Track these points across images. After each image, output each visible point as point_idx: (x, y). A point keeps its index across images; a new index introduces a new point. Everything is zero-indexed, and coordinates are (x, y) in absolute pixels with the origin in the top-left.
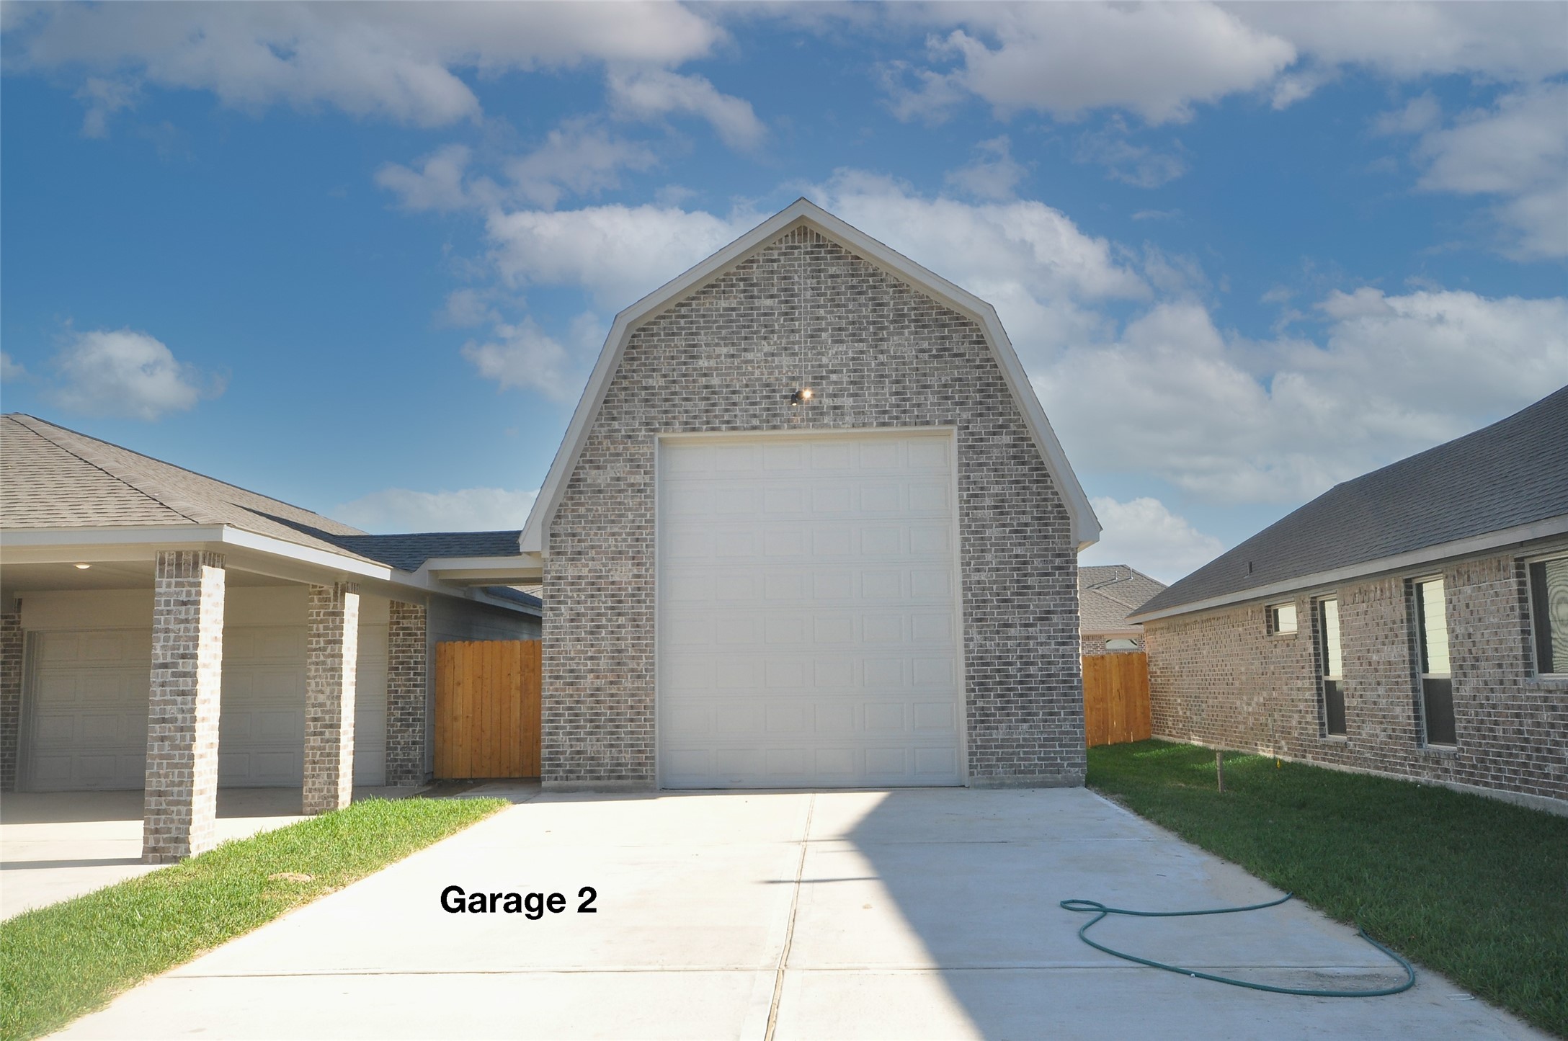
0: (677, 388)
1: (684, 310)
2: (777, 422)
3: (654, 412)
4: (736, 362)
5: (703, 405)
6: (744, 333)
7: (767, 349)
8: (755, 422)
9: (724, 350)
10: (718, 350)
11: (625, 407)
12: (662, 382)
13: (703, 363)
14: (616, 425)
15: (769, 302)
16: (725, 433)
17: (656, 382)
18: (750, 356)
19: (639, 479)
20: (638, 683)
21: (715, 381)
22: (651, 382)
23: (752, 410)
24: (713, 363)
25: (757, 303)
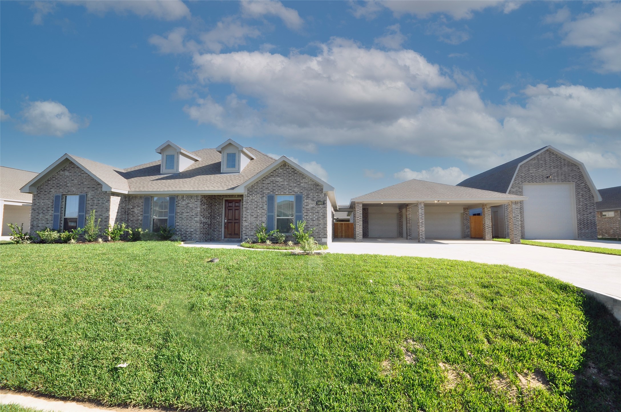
0: (526, 176)
1: (527, 163)
2: (544, 181)
3: (523, 179)
4: (537, 171)
5: (531, 178)
6: (538, 167)
7: (542, 169)
8: (540, 181)
9: (534, 170)
10: (533, 170)
11: (518, 179)
12: (524, 175)
13: (531, 172)
14: (516, 181)
15: (542, 162)
16: (535, 183)
17: (523, 175)
18: (539, 171)
19: (520, 190)
20: (522, 222)
21: (533, 174)
22: (522, 175)
23: (540, 179)
24: (532, 172)
25: (540, 162)
